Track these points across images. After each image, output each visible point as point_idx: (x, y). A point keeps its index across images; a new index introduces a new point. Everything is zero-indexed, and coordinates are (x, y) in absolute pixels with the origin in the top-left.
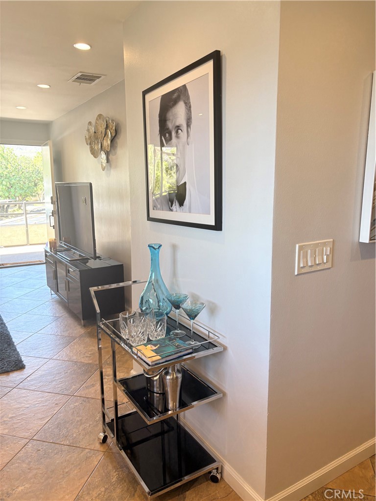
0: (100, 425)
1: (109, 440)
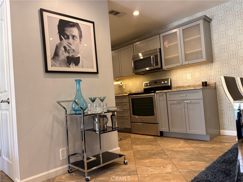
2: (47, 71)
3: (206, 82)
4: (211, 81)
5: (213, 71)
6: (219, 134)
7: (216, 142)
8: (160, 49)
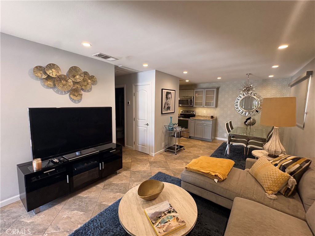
2: (162, 113)
3: (213, 116)
4: (215, 116)
5: (216, 111)
6: (215, 139)
7: (214, 142)
8: (193, 97)
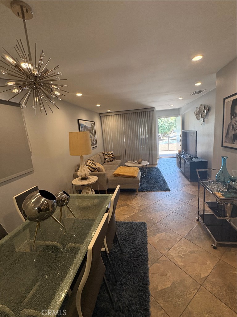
0: (197, 215)
1: (200, 220)
2: (222, 146)
